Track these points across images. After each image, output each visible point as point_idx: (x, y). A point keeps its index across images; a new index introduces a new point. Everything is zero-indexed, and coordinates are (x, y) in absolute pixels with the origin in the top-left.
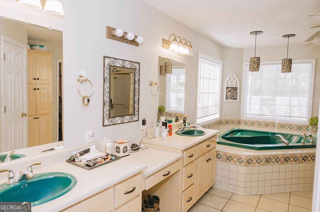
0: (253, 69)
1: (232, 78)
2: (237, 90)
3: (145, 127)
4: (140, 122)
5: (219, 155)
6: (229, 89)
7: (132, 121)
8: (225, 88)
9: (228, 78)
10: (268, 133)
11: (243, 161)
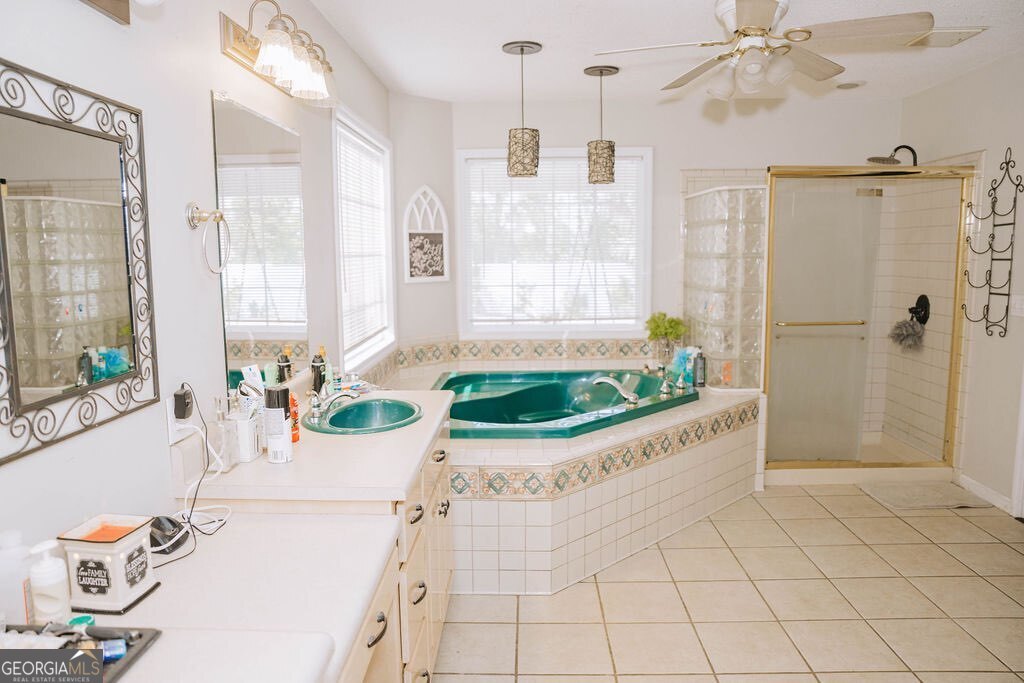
0: (520, 167)
1: (425, 203)
2: (441, 242)
3: (190, 424)
4: (168, 404)
5: (457, 477)
6: (418, 241)
7: (130, 407)
8: (406, 237)
9: (411, 205)
10: (549, 375)
11: (542, 485)
